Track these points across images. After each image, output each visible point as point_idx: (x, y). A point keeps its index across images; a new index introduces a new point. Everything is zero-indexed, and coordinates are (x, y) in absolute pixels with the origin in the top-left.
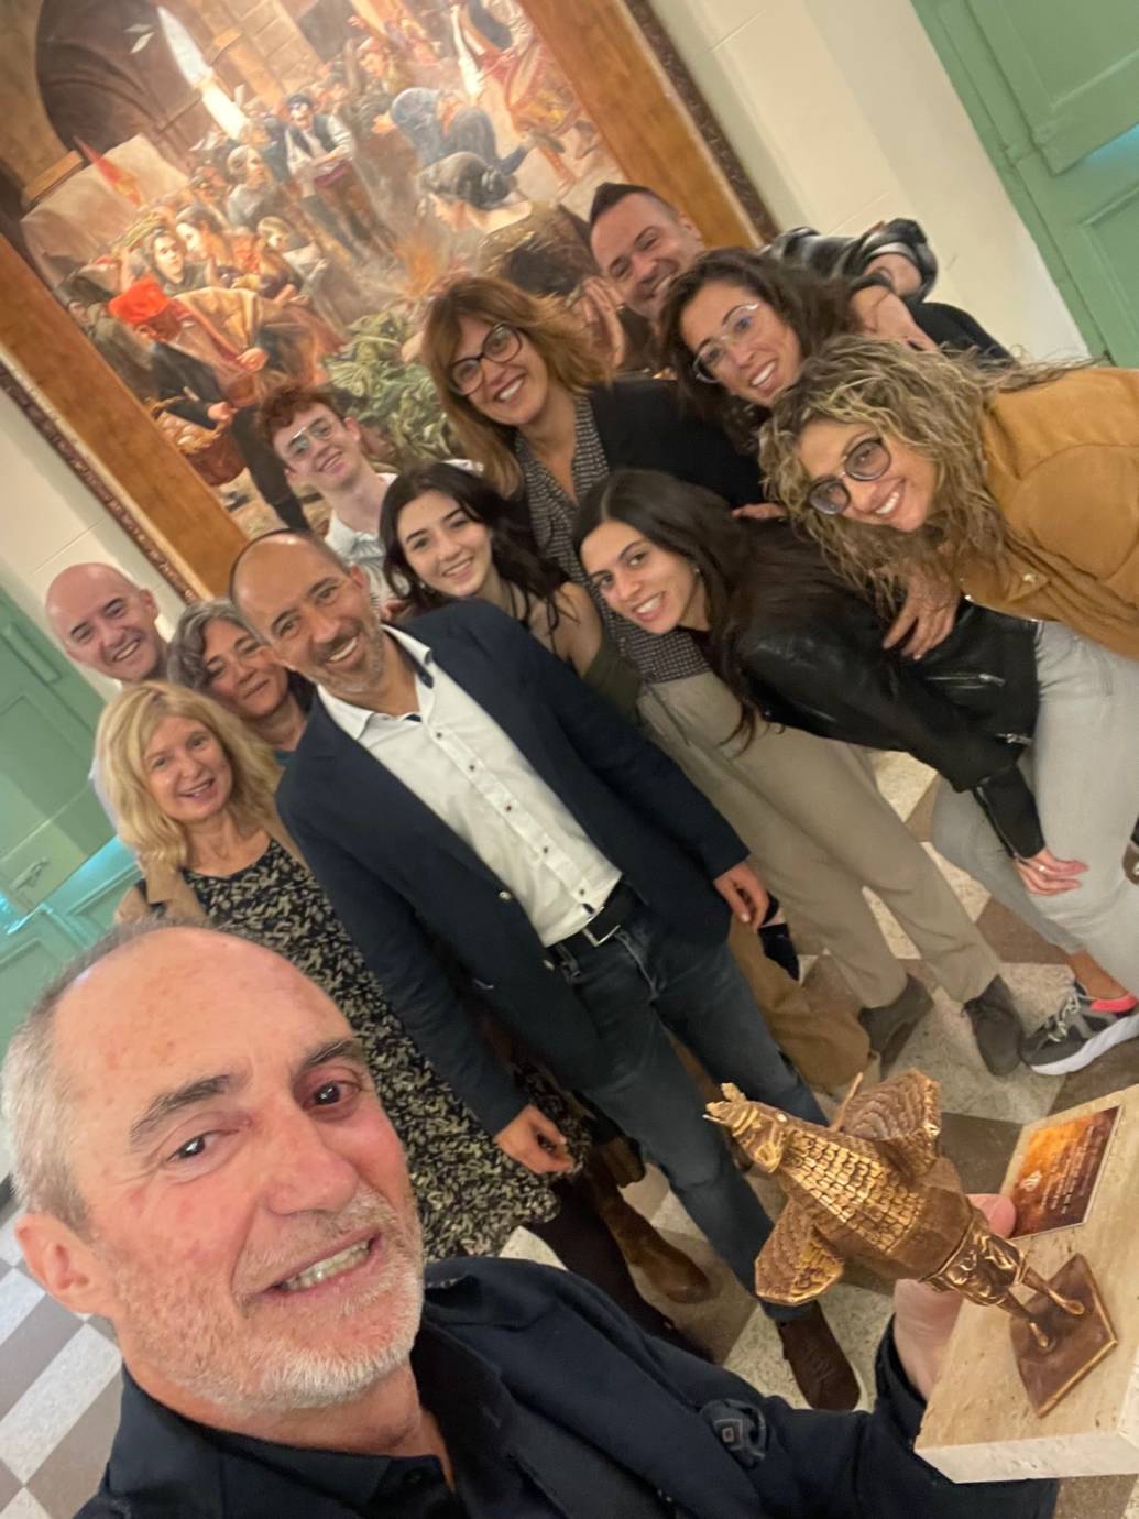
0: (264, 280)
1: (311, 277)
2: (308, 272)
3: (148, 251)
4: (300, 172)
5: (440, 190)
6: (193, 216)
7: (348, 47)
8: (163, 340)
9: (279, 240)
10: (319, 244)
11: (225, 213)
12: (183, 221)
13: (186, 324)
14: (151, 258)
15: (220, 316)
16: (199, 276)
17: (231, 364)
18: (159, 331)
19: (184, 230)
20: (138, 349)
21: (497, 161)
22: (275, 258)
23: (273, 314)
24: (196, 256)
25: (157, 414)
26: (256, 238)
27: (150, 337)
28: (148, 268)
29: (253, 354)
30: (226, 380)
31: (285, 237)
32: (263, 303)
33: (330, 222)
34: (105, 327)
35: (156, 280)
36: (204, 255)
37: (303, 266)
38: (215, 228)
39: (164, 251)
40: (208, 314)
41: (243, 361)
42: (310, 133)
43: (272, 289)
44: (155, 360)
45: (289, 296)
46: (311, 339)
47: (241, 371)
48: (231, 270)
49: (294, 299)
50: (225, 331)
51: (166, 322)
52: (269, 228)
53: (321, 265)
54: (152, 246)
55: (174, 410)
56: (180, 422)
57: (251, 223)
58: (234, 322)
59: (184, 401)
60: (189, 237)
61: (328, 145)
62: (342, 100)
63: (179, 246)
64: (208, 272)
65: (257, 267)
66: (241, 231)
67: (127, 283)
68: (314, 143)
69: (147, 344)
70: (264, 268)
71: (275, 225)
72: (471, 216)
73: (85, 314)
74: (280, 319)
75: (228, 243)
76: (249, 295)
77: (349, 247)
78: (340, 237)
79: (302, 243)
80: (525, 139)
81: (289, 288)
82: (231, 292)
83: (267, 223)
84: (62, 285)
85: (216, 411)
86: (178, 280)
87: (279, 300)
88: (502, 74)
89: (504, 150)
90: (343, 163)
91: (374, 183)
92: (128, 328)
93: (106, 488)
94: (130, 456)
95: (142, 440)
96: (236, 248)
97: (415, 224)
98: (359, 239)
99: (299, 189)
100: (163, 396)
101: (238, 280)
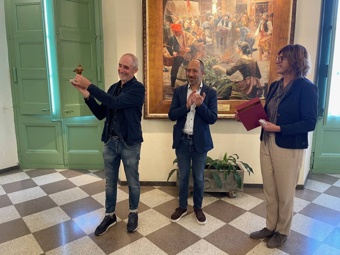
0: (199, 39)
1: (208, 44)
2: (208, 43)
3: (184, 20)
4: (219, 27)
5: (239, 46)
6: (196, 20)
7: (241, 14)
8: (175, 36)
9: (207, 34)
10: (213, 39)
11: (202, 24)
12: (194, 20)
13: (181, 36)
14: (184, 22)
15: (188, 39)
16: (190, 30)
17: (183, 48)
18: (176, 34)
19: (193, 22)
20: (170, 34)
21: (252, 48)
22: (204, 37)
23: (197, 45)
24: (192, 27)
25: (164, 47)
26: (204, 31)
27: (174, 34)
28: (182, 23)
29: (188, 49)
30: (180, 49)
31: (208, 34)
32: (196, 42)
33: (217, 37)
34: (167, 27)
35: (182, 26)
36: (193, 28)
37: (208, 41)
38: (198, 25)
39: (187, 22)
40: (186, 37)
41: (186, 49)
42: (225, 22)
43: (200, 41)
44: (171, 38)
45: (202, 44)
46: (200, 53)
47: (184, 50)
48: (195, 33)
49: (202, 45)
50: (187, 42)
51: (178, 33)
52: (207, 32)
53: (211, 43)
54: (186, 20)
55: (168, 48)
56: (167, 51)
57: (205, 29)
58: (189, 42)
59: (170, 48)
60: (193, 23)
61: (227, 26)
62: (234, 21)
63: (190, 23)
64: (192, 31)
65: (200, 36)
66: (202, 28)
67: (177, 23)
68: (225, 24)
69: (172, 34)
70: (201, 37)
71: (208, 31)
72: (241, 53)
73: (166, 23)
74: (197, 46)
75: (198, 29)
76: (195, 39)
77: (218, 43)
78: (218, 41)
79: (210, 37)
80: (259, 48)
81: (203, 43)
82: (193, 37)
83: (207, 30)
84: (166, 15)
85: (175, 53)
86: (186, 28)
87: (199, 43)
88: (262, 36)
89: (254, 47)
90: (227, 30)
91: (229, 37)
92: (171, 30)
93: (146, 52)
94: (154, 50)
95: (158, 49)
96: (199, 30)
97: (231, 48)
98: (220, 44)
99: (216, 29)
100: (168, 44)
101: (195, 36)
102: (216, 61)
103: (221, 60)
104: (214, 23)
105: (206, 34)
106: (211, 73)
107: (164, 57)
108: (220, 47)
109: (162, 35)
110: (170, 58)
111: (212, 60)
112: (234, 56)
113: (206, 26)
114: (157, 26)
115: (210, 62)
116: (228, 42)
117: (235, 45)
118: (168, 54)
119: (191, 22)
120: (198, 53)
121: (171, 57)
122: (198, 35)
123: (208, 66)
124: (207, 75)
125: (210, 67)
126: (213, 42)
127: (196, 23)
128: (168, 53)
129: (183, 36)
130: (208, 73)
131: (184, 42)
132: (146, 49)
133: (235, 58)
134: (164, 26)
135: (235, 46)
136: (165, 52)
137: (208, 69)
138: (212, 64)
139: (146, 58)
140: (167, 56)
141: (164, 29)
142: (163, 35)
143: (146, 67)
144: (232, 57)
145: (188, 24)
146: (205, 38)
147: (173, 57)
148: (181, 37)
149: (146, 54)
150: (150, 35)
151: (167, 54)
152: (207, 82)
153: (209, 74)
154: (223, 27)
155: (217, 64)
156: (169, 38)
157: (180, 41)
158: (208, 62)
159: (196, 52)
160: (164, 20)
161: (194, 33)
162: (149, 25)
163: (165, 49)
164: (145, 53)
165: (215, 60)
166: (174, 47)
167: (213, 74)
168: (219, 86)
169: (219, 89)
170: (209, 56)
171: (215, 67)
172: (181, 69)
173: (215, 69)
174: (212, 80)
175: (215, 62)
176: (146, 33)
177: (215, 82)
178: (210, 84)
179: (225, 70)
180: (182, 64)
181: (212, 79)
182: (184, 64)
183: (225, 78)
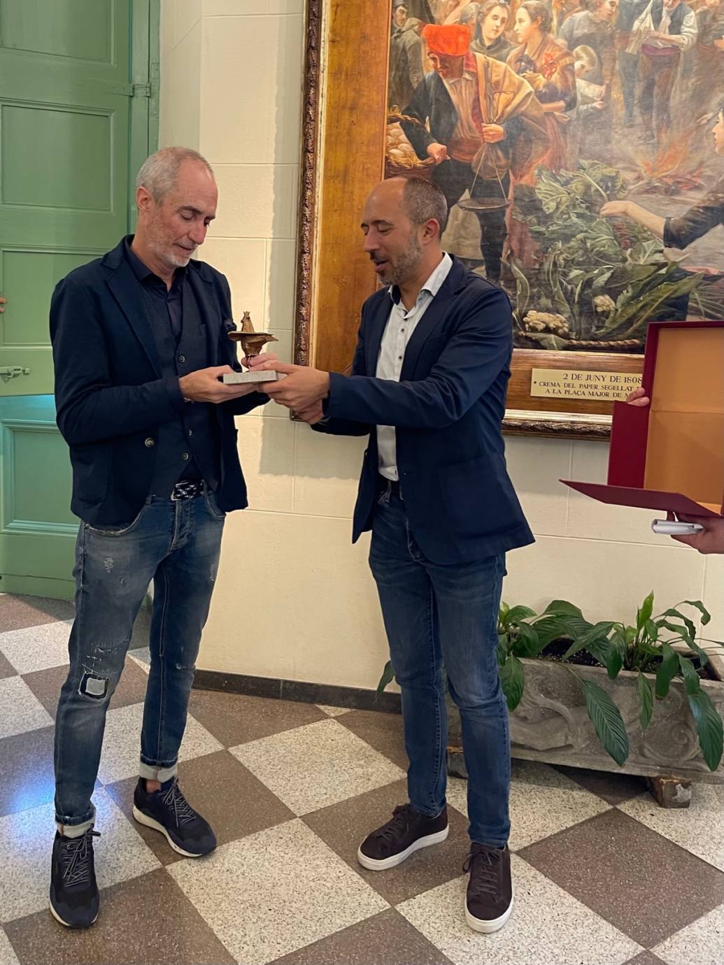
0: (545, 86)
1: (583, 108)
2: (584, 103)
3: (484, 9)
4: (639, 32)
6: (536, 8)
8: (441, 75)
9: (583, 67)
10: (609, 88)
11: (560, 23)
12: (526, 7)
13: (467, 76)
14: (482, 16)
15: (496, 87)
16: (505, 51)
17: (473, 125)
18: (444, 67)
19: (522, 13)
20: (418, 68)
22: (570, 79)
23: (535, 113)
24: (516, 36)
25: (391, 121)
26: (568, 54)
27: (435, 67)
28: (474, 21)
29: (495, 129)
30: (461, 133)
31: (588, 67)
32: (533, 99)
33: (628, 77)
34: (409, 37)
35: (473, 33)
36: (520, 40)
37: (583, 96)
38: (545, 28)
39: (495, 18)
40: (488, 80)
41: (484, 129)
42: (668, 12)
43: (548, 96)
44: (424, 84)
45: (558, 109)
46: (547, 149)
47: (477, 134)
48: (530, 62)
49: (557, 113)
50: (490, 100)
51: (451, 64)
52: (583, 55)
53: (596, 105)
54: (490, 9)
55: (406, 126)
56: (403, 137)
57: (573, 42)
58: (502, 99)
59: (418, 125)
60: (521, 21)
61: (675, 27)
63: (509, 22)
64: (514, 52)
65: (551, 74)
66: (561, 42)
67: (450, 21)
68: (666, 20)
69: (428, 69)
70: (556, 77)
71: (588, 54)
73: (403, 21)
74: (534, 119)
75: (544, 43)
76: (528, 88)
77: (628, 106)
78: (629, 95)
79: (596, 79)
81: (562, 104)
82: (517, 78)
83: (584, 50)
85: (435, 148)
86: (487, 43)
87: (547, 106)
90: (676, 48)
91: (686, 74)
92: (425, 50)
93: (315, 141)
94: (349, 133)
95: (367, 129)
96: (548, 51)
97: (692, 125)
98: (640, 107)
99: (627, 44)
100: (407, 111)
101: (529, 73)
102: (619, 184)
103: (639, 178)
104: (614, 19)
105: (577, 65)
106: (594, 234)
107: (388, 164)
108: (639, 120)
109: (383, 73)
110: (415, 168)
111: (599, 176)
112: (701, 163)
113: (578, 32)
114: (364, 37)
115: (588, 186)
116: (678, 97)
117: (713, 111)
118: (404, 151)
119: (512, 14)
120: (538, 148)
121: (418, 162)
122: (542, 71)
123: (583, 206)
124: (573, 243)
125: (587, 208)
126: (606, 98)
127: (533, 18)
128: (406, 146)
129: (475, 75)
130: (580, 236)
131: (477, 100)
132: (315, 129)
133: (708, 172)
134: (395, 35)
135: (710, 115)
136: (395, 145)
137: (579, 216)
138: (601, 195)
139: (313, 167)
140: (402, 161)
141: (394, 47)
142: (391, 69)
143: (313, 204)
144: (693, 165)
145: (498, 23)
146: (574, 82)
147: (427, 166)
148: (467, 80)
149: (314, 152)
150: (334, 75)
151: (402, 151)
152: (575, 273)
153: (586, 238)
154: (656, 34)
155: (621, 195)
156: (415, 85)
157: (460, 95)
158: (581, 188)
159: (528, 141)
160: (395, 8)
161: (526, 62)
162: (333, 30)
163: (396, 129)
164: (310, 148)
165: (613, 179)
166: (436, 123)
167: (604, 240)
168: (627, 293)
169: (627, 304)
170: (585, 163)
171: (611, 207)
172: (461, 213)
173: (610, 217)
174: (597, 264)
175: (612, 188)
176: (317, 66)
177: (608, 275)
178: (588, 284)
179: (658, 224)
180: (467, 195)
181: (595, 259)
182: (473, 196)
183: (659, 258)
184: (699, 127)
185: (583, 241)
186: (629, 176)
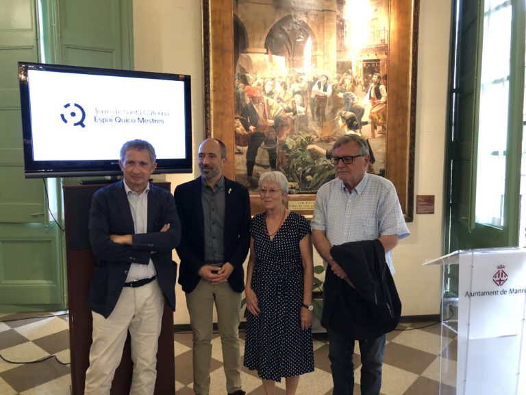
0: (287, 107)
1: (299, 115)
2: (299, 113)
3: (265, 82)
4: (314, 91)
5: (343, 118)
6: (282, 82)
8: (252, 103)
10: (306, 108)
12: (279, 81)
13: (261, 103)
14: (264, 84)
15: (271, 107)
16: (273, 96)
17: (264, 120)
18: (253, 100)
19: (278, 83)
20: (244, 100)
21: (360, 121)
23: (284, 116)
25: (236, 118)
27: (250, 100)
28: (262, 85)
29: (271, 122)
31: (300, 102)
32: (283, 112)
33: (312, 105)
36: (278, 92)
37: (299, 111)
38: (285, 88)
40: (268, 104)
41: (268, 121)
42: (323, 85)
43: (287, 111)
44: (247, 106)
45: (291, 115)
46: (288, 128)
47: (265, 123)
48: (281, 99)
50: (269, 112)
51: (256, 100)
53: (303, 114)
54: (267, 81)
55: (242, 121)
56: (240, 124)
57: (294, 93)
58: (273, 111)
59: (245, 120)
60: (278, 86)
61: (325, 89)
62: (335, 84)
63: (273, 86)
64: (276, 96)
65: (288, 103)
66: (291, 93)
67: (255, 85)
68: (322, 87)
69: (248, 101)
70: (290, 105)
72: (346, 128)
73: (238, 84)
74: (284, 118)
75: (286, 93)
76: (281, 108)
77: (313, 114)
78: (312, 111)
79: (303, 105)
80: (370, 121)
81: (292, 113)
82: (278, 105)
84: (238, 74)
85: (252, 128)
86: (267, 93)
87: (288, 114)
88: (374, 105)
90: (326, 96)
91: (329, 105)
92: (246, 94)
93: (210, 126)
94: (222, 122)
95: (228, 121)
96: (287, 95)
97: (332, 120)
98: (316, 114)
99: (311, 94)
100: (242, 115)
101: (281, 103)
102: (311, 140)
103: (318, 137)
104: (306, 86)
105: (296, 101)
106: (305, 156)
111: (305, 137)
112: (336, 133)
113: (296, 90)
114: (225, 90)
115: (302, 140)
116: (327, 111)
117: (338, 116)
119: (274, 84)
120: (285, 128)
122: (285, 102)
124: (298, 159)
125: (302, 147)
126: (306, 112)
127: (281, 85)
129: (263, 103)
130: (301, 156)
131: (265, 112)
132: (210, 121)
133: (338, 135)
134: (236, 89)
137: (300, 150)
139: (210, 134)
141: (236, 93)
142: (235, 101)
144: (333, 133)
145: (270, 86)
146: (296, 107)
147: (249, 134)
148: (261, 105)
150: (216, 102)
151: (240, 129)
152: (300, 169)
154: (320, 92)
156: (244, 106)
157: (259, 110)
158: (300, 141)
159: (282, 126)
160: (235, 80)
161: (279, 100)
162: (214, 87)
164: (208, 128)
166: (251, 119)
167: (308, 157)
168: (316, 175)
169: (316, 178)
171: (310, 147)
172: (262, 150)
173: (309, 150)
174: (307, 165)
176: (209, 99)
177: (310, 169)
179: (324, 151)
180: (263, 144)
182: (265, 144)
183: (325, 163)
184: (334, 121)
185: (302, 158)
186: (315, 137)
